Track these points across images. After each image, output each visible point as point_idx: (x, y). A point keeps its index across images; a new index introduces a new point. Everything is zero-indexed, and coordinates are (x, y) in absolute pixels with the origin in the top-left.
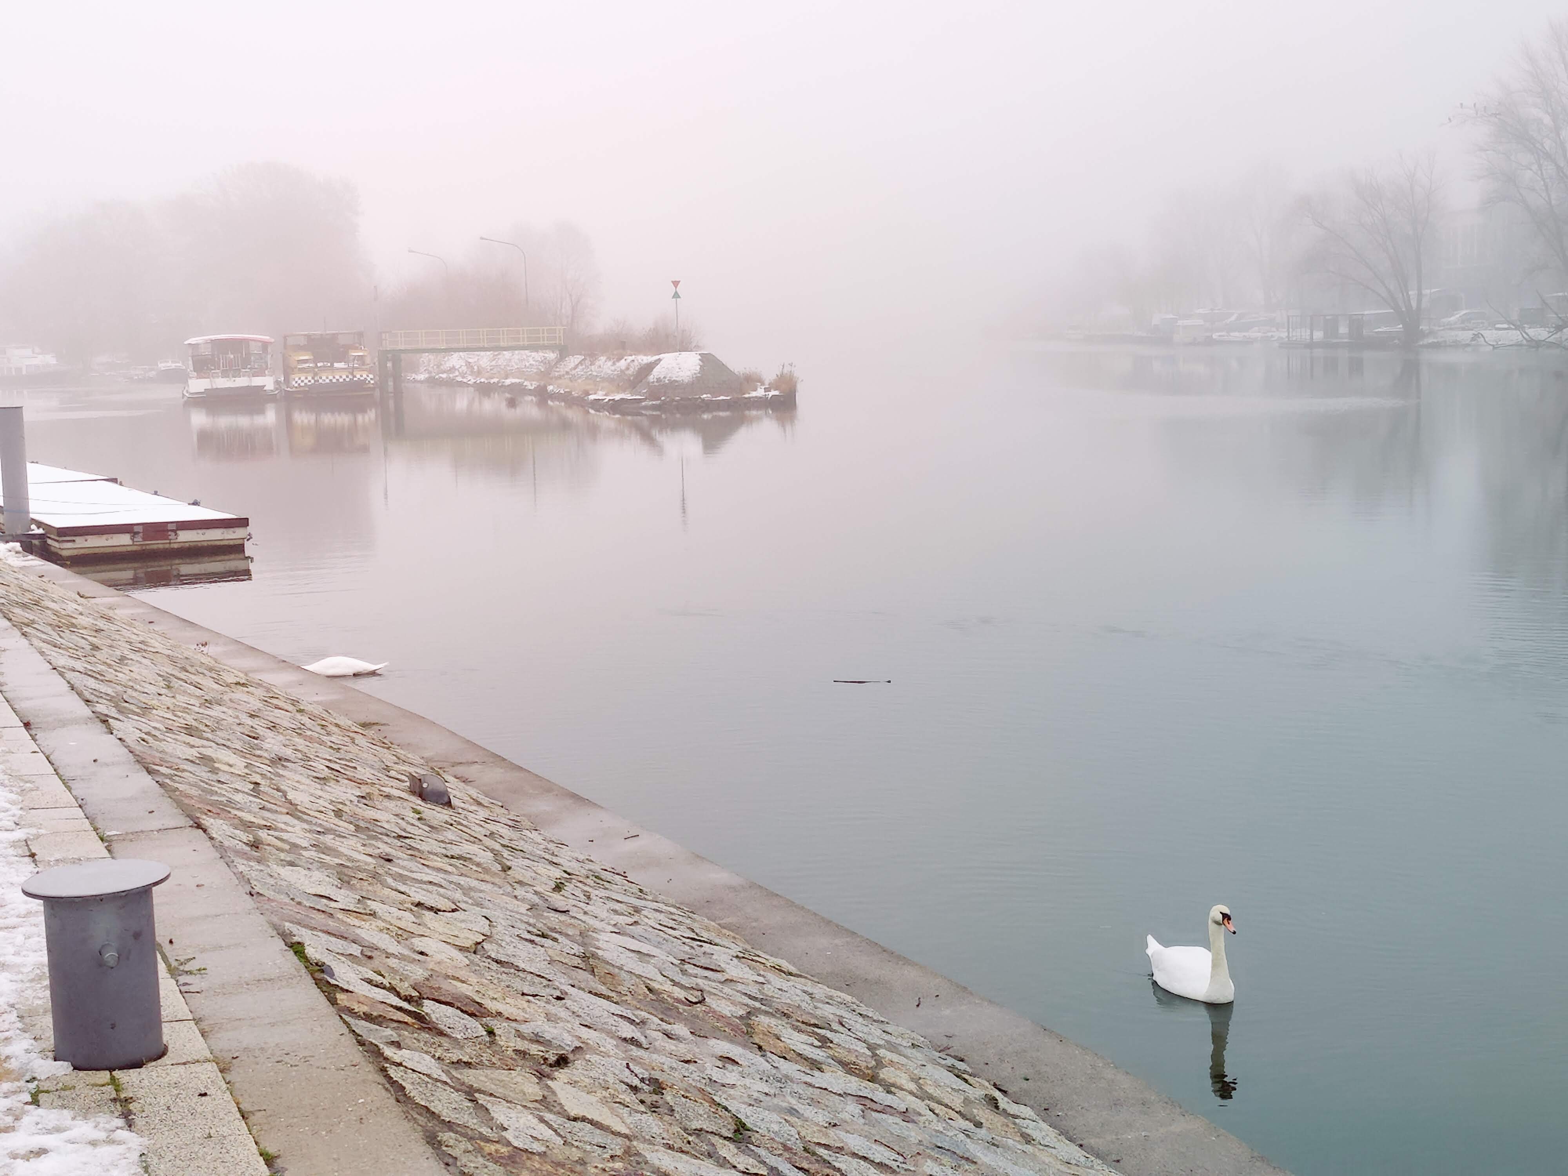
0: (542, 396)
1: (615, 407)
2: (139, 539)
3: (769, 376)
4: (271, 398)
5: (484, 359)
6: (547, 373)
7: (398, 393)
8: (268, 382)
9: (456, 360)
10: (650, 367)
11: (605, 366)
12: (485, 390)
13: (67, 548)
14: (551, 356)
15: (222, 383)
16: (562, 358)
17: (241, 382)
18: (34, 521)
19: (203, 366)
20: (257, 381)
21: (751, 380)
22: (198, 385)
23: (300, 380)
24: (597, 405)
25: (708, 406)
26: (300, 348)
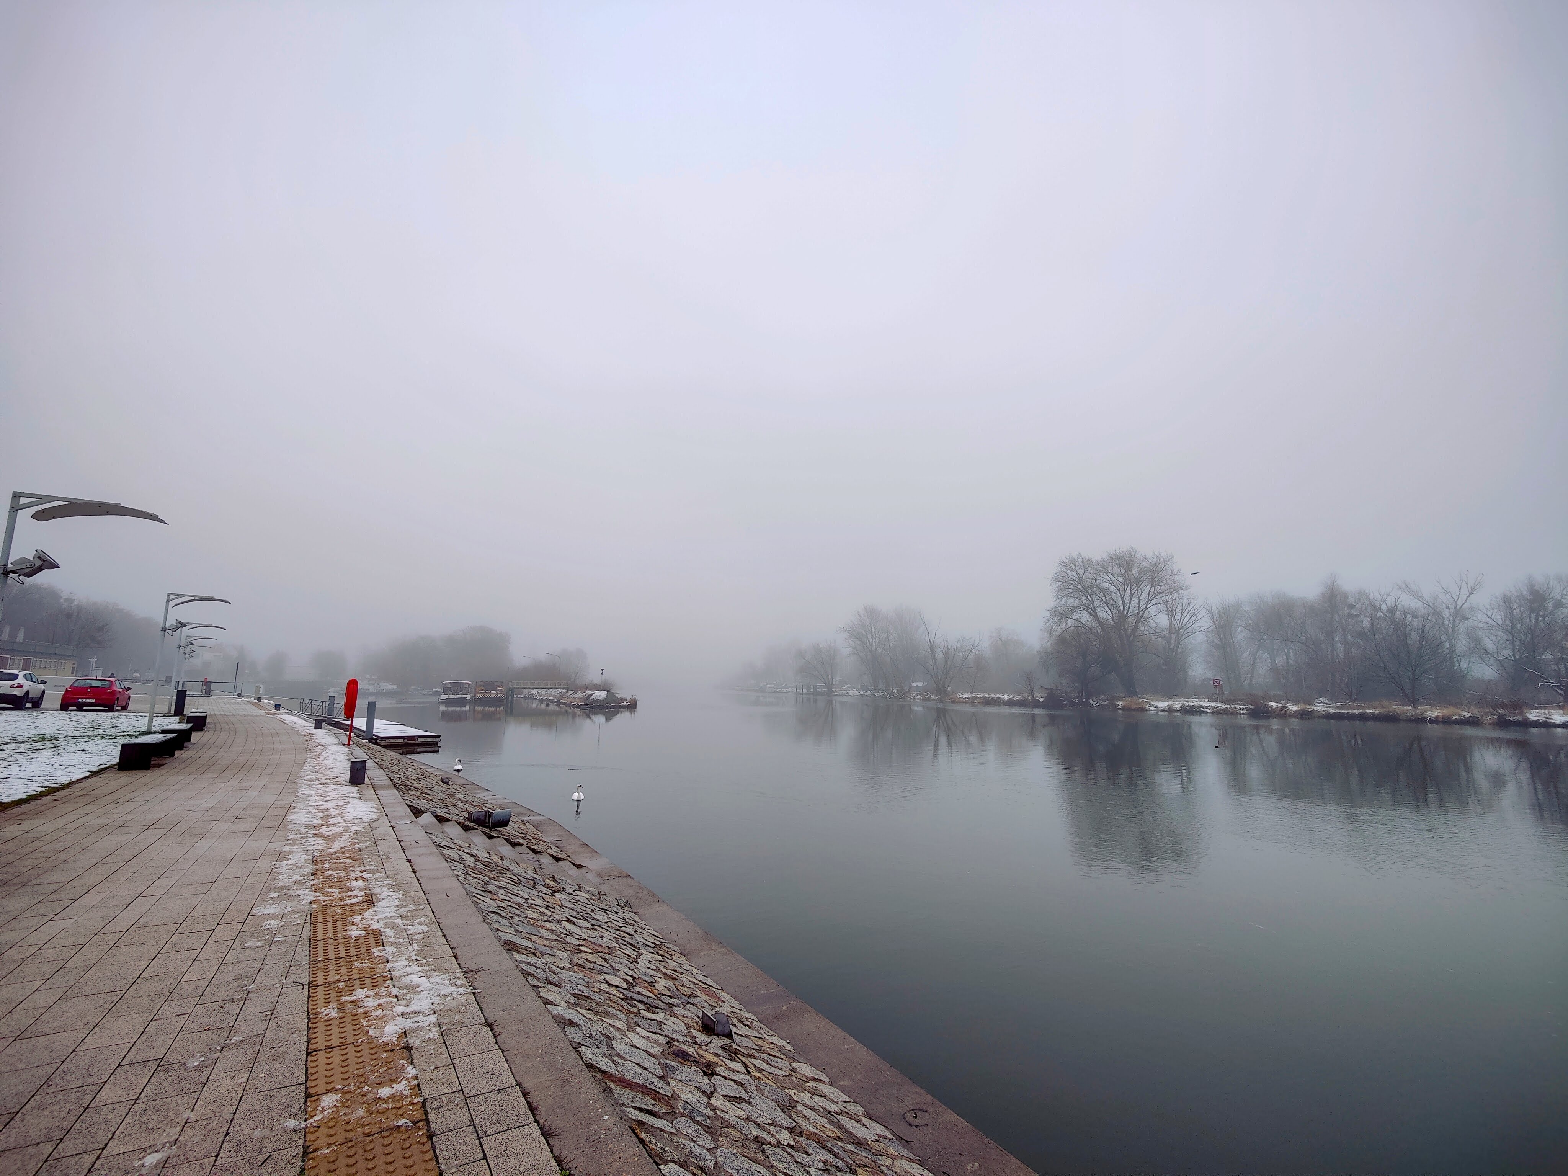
0: (559, 703)
1: (578, 707)
2: (406, 741)
3: (629, 699)
4: (469, 702)
5: (543, 691)
6: (562, 696)
7: (512, 701)
8: (468, 697)
9: (534, 691)
10: (592, 695)
11: (580, 694)
12: (541, 701)
13: (383, 742)
14: (565, 691)
15: (452, 696)
16: (567, 691)
17: (459, 696)
18: (374, 735)
19: (446, 690)
20: (464, 696)
21: (623, 700)
22: (443, 697)
23: (479, 696)
24: (574, 706)
25: (607, 707)
26: (481, 686)
